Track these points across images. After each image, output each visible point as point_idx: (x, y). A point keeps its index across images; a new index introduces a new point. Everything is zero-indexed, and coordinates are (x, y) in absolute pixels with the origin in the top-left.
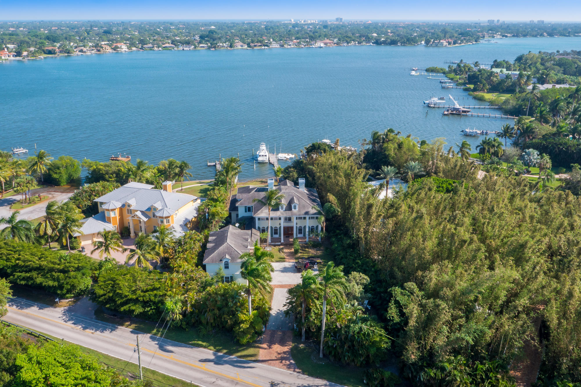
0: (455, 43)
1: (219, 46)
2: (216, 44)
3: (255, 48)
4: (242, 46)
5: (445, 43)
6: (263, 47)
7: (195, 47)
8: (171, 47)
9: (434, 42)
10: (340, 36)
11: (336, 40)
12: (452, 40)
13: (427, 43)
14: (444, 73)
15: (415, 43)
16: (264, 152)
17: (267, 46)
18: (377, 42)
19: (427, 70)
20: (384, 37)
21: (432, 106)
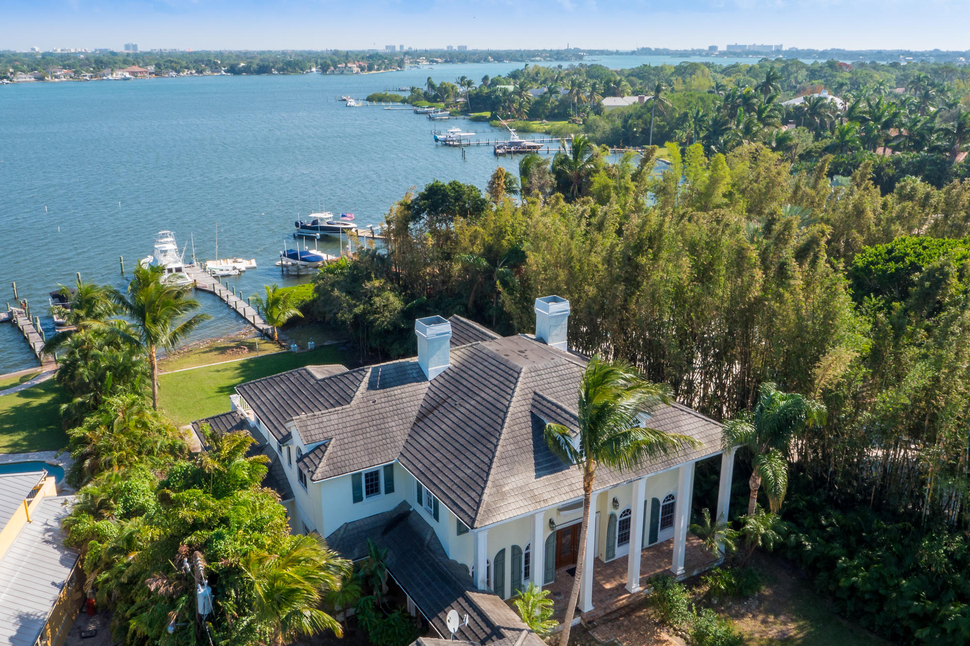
0: (370, 69)
5: (356, 69)
9: (335, 67)
10: (156, 62)
11: (151, 68)
12: (365, 64)
13: (324, 69)
14: (404, 101)
15: (302, 69)
16: (172, 259)
17: (7, 78)
18: (234, 70)
19: (370, 99)
20: (242, 61)
21: (455, 143)
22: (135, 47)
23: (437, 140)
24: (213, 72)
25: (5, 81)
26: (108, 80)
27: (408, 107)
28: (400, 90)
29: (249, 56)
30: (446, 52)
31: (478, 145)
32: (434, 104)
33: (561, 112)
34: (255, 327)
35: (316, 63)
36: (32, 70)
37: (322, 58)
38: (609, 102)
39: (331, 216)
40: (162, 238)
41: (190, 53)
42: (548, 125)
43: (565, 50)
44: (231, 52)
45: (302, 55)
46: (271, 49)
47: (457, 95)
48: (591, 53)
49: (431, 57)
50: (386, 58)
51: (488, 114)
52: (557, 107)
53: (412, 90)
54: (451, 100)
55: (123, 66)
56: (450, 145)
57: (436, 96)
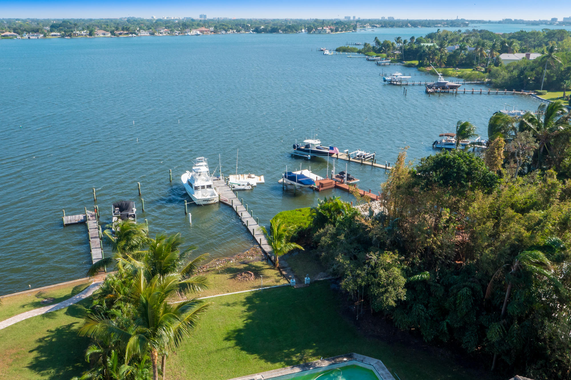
0: (337, 30)
1: (75, 34)
2: (72, 32)
3: (121, 36)
4: (104, 34)
5: (328, 31)
6: (130, 35)
7: (45, 36)
8: (12, 35)
9: (316, 29)
10: (215, 25)
11: (212, 29)
12: (334, 28)
13: (309, 30)
14: (359, 52)
15: (296, 30)
16: (205, 178)
17: (135, 33)
18: (257, 30)
19: (337, 50)
20: (263, 25)
21: (398, 83)
22: (205, 16)
23: (385, 80)
24: (246, 31)
25: (134, 35)
26: (188, 35)
27: (361, 56)
28: (356, 45)
29: (266, 22)
30: (381, 20)
31: (413, 85)
32: (379, 54)
33: (468, 63)
34: (261, 248)
35: (305, 26)
36: (149, 29)
37: (308, 24)
38: (504, 57)
39: (320, 142)
40: (198, 162)
41: (234, 20)
42: (459, 72)
43: (456, 20)
44: (256, 20)
45: (296, 22)
46: (279, 18)
47: (394, 48)
48: (473, 22)
49: (373, 23)
50: (346, 24)
51: (416, 62)
52: (465, 59)
53: (365, 45)
54: (390, 52)
55: (197, 27)
56: (394, 85)
57: (380, 49)
